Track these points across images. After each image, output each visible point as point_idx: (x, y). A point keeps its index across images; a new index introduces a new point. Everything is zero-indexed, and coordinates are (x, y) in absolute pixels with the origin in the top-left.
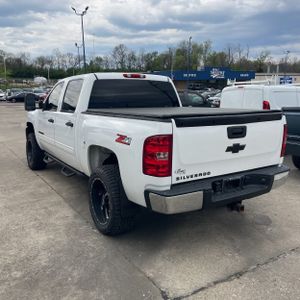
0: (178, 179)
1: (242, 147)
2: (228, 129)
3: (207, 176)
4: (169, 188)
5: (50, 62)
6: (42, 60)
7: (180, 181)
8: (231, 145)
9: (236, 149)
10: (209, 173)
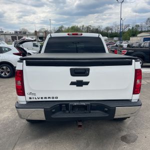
0: (30, 98)
1: (87, 83)
2: (71, 69)
3: (55, 100)
4: (25, 103)
5: (111, 29)
6: (107, 29)
7: (32, 100)
8: (75, 81)
9: (80, 84)
10: (57, 98)
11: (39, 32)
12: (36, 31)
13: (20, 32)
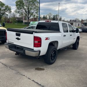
11: (84, 20)
12: (82, 20)
13: (73, 20)
